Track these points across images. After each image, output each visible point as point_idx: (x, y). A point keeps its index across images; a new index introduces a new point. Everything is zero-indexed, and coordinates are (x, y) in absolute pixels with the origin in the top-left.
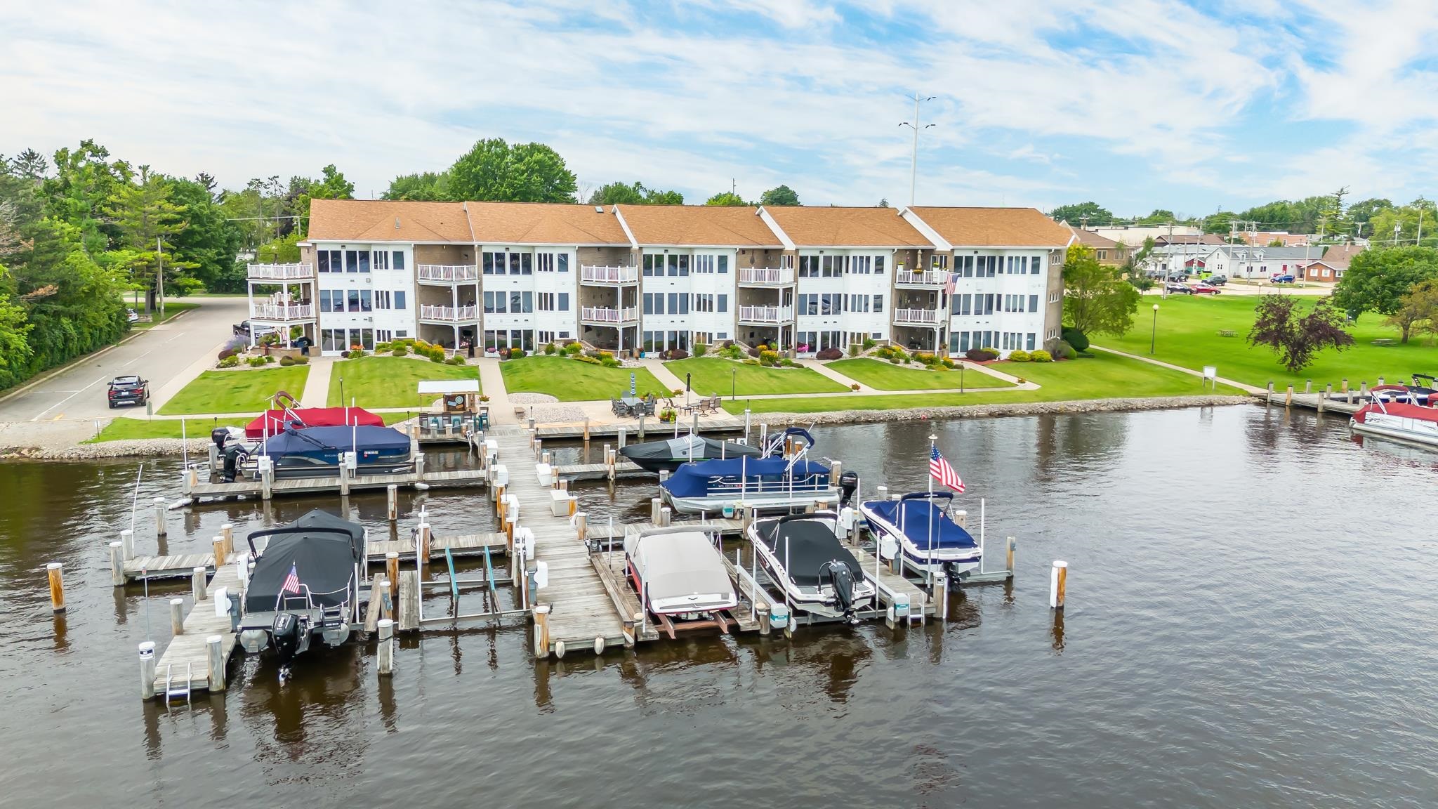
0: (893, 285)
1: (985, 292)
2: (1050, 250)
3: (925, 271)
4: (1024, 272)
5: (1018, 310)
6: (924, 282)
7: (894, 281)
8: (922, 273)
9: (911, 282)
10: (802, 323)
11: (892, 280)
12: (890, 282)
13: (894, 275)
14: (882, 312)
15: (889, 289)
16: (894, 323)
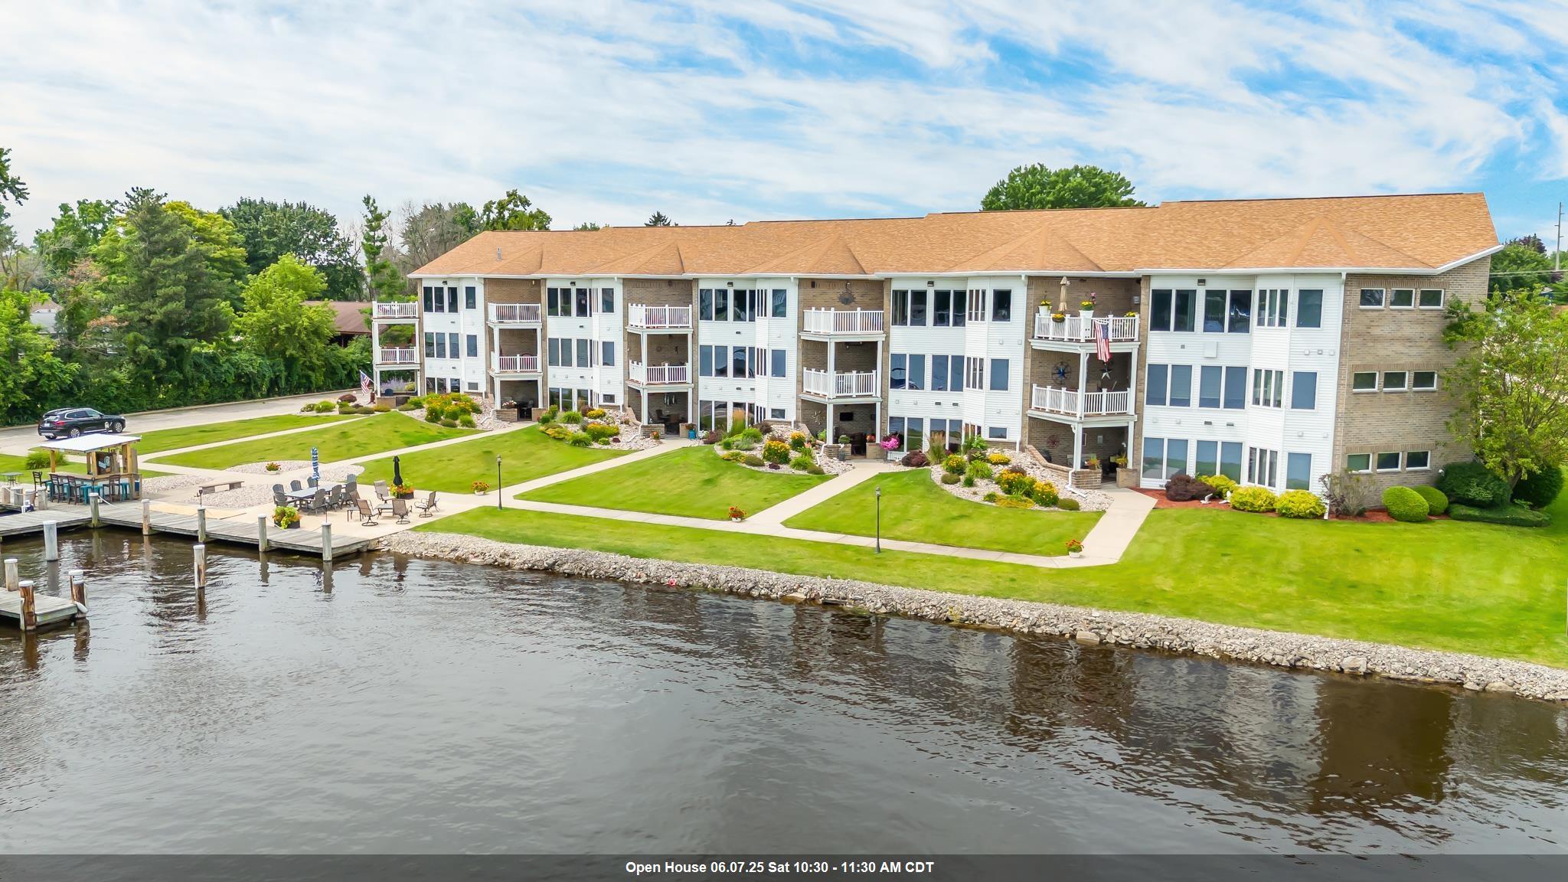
0: (1027, 343)
3: (1068, 317)
4: (1283, 322)
5: (1272, 402)
6: (1066, 338)
7: (1030, 334)
8: (1064, 319)
9: (1050, 337)
10: (898, 402)
11: (1026, 333)
12: (1022, 337)
13: (1030, 323)
14: (1007, 389)
15: (1022, 348)
16: (1029, 411)
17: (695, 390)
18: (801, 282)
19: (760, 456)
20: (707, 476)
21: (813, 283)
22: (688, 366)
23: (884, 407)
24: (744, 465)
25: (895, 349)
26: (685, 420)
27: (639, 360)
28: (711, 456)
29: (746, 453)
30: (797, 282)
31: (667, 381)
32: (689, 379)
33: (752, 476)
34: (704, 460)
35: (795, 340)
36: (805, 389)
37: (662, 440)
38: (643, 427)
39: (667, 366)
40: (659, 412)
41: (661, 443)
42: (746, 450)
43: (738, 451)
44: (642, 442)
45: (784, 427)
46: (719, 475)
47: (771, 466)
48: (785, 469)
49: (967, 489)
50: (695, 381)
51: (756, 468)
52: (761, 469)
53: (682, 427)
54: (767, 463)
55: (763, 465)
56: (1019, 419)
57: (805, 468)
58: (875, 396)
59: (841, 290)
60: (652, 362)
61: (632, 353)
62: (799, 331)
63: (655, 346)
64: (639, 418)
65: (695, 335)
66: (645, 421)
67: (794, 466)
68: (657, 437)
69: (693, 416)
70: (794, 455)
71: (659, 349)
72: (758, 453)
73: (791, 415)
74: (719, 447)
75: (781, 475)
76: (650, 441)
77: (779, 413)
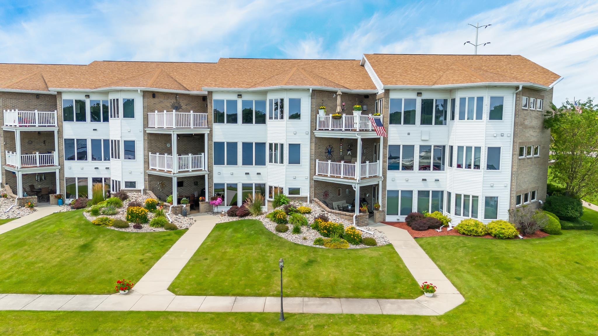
0: (312, 133)
1: (433, 143)
2: (517, 88)
3: (344, 116)
4: (479, 117)
5: (472, 166)
6: (343, 129)
7: (313, 128)
8: (340, 117)
9: (330, 128)
10: (219, 173)
11: (311, 127)
12: (308, 129)
13: (313, 120)
14: (299, 163)
15: (308, 137)
16: (314, 177)
17: (62, 170)
18: (145, 93)
19: (124, 219)
20: (82, 242)
21: (154, 95)
22: (55, 154)
23: (211, 177)
24: (113, 228)
25: (217, 138)
26: (55, 192)
27: (14, 150)
28: (83, 222)
29: (112, 218)
30: (142, 94)
31: (38, 165)
32: (56, 162)
33: (122, 237)
34: (77, 226)
35: (142, 134)
36: (151, 167)
37: (35, 208)
38: (19, 199)
39: (37, 154)
40: (32, 187)
41: (35, 211)
42: (112, 214)
43: (105, 216)
44: (18, 211)
45: (136, 194)
46: (93, 240)
47: (135, 227)
48: (146, 228)
49: (297, 235)
50: (61, 164)
51: (123, 230)
52: (128, 230)
53: (52, 197)
54: (131, 224)
55: (128, 227)
56: (308, 182)
57: (162, 226)
58: (204, 170)
59: (173, 101)
60: (24, 151)
61: (8, 145)
62: (144, 128)
63: (27, 141)
64: (15, 192)
65: (60, 132)
66: (20, 194)
67: (153, 225)
68: (31, 207)
69: (60, 188)
70: (151, 216)
71: (30, 143)
72: (122, 215)
73: (141, 185)
74: (88, 214)
75: (144, 235)
76: (26, 210)
77: (131, 184)
